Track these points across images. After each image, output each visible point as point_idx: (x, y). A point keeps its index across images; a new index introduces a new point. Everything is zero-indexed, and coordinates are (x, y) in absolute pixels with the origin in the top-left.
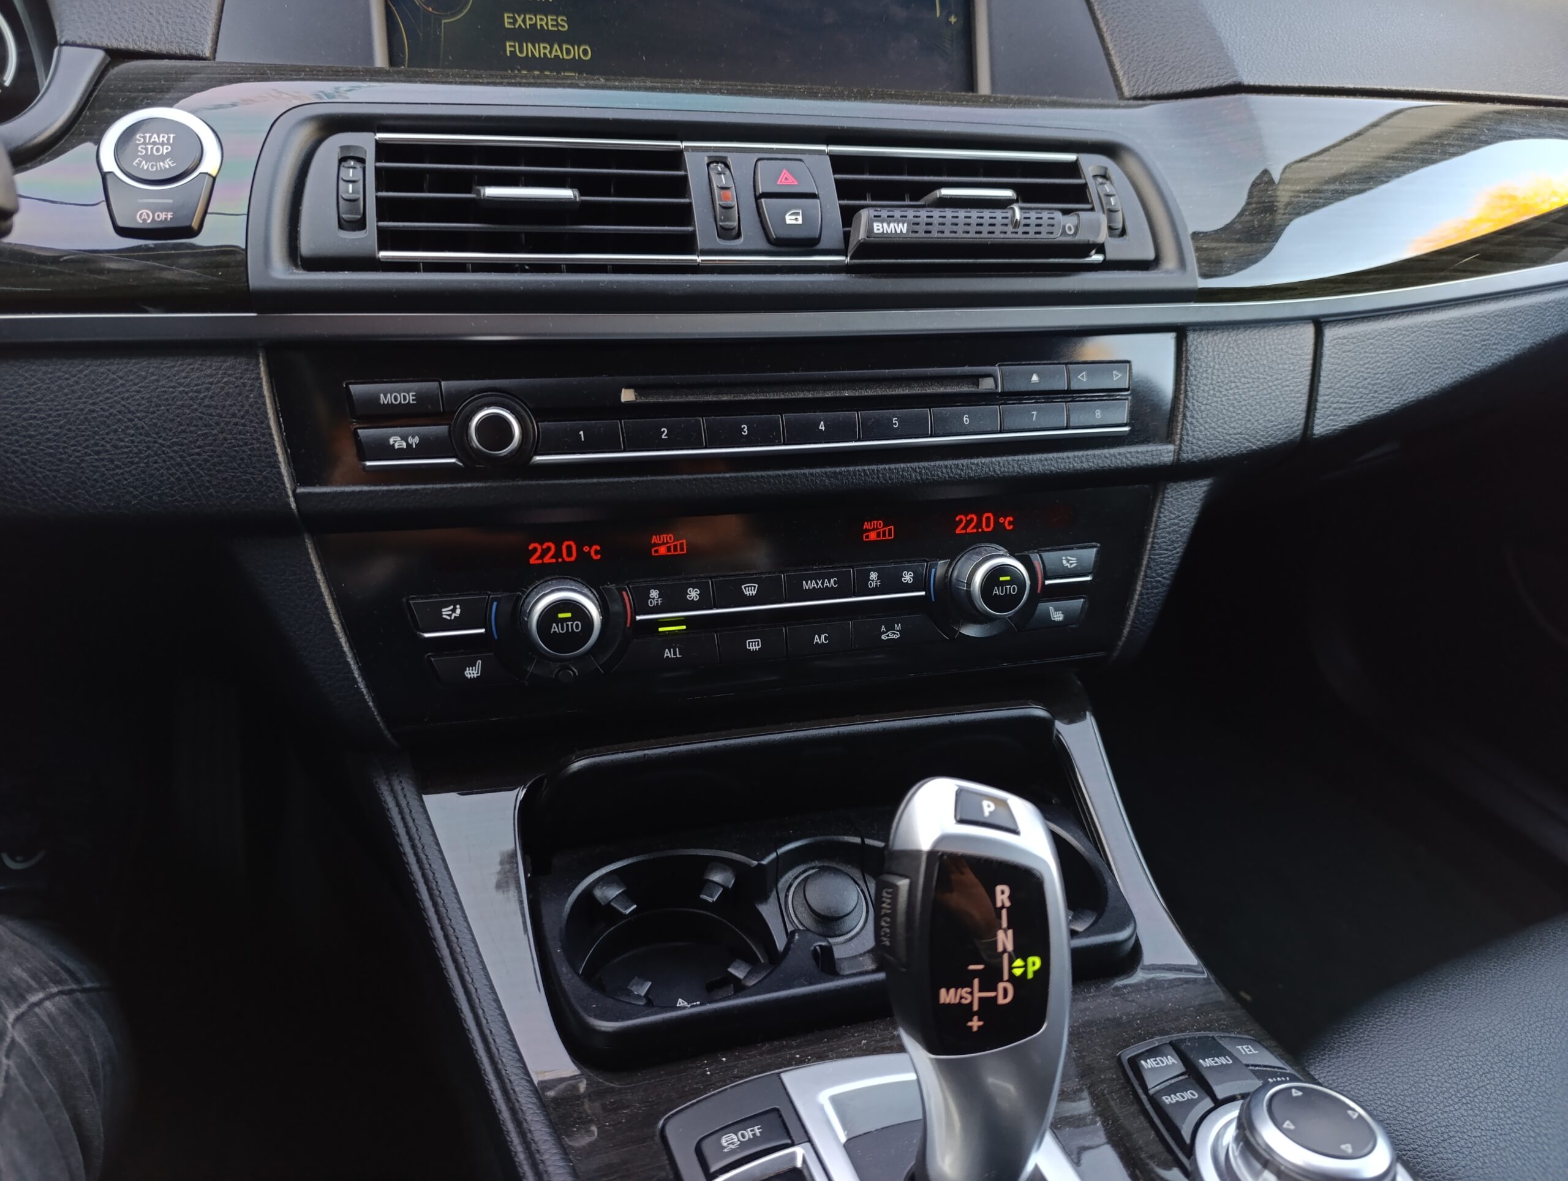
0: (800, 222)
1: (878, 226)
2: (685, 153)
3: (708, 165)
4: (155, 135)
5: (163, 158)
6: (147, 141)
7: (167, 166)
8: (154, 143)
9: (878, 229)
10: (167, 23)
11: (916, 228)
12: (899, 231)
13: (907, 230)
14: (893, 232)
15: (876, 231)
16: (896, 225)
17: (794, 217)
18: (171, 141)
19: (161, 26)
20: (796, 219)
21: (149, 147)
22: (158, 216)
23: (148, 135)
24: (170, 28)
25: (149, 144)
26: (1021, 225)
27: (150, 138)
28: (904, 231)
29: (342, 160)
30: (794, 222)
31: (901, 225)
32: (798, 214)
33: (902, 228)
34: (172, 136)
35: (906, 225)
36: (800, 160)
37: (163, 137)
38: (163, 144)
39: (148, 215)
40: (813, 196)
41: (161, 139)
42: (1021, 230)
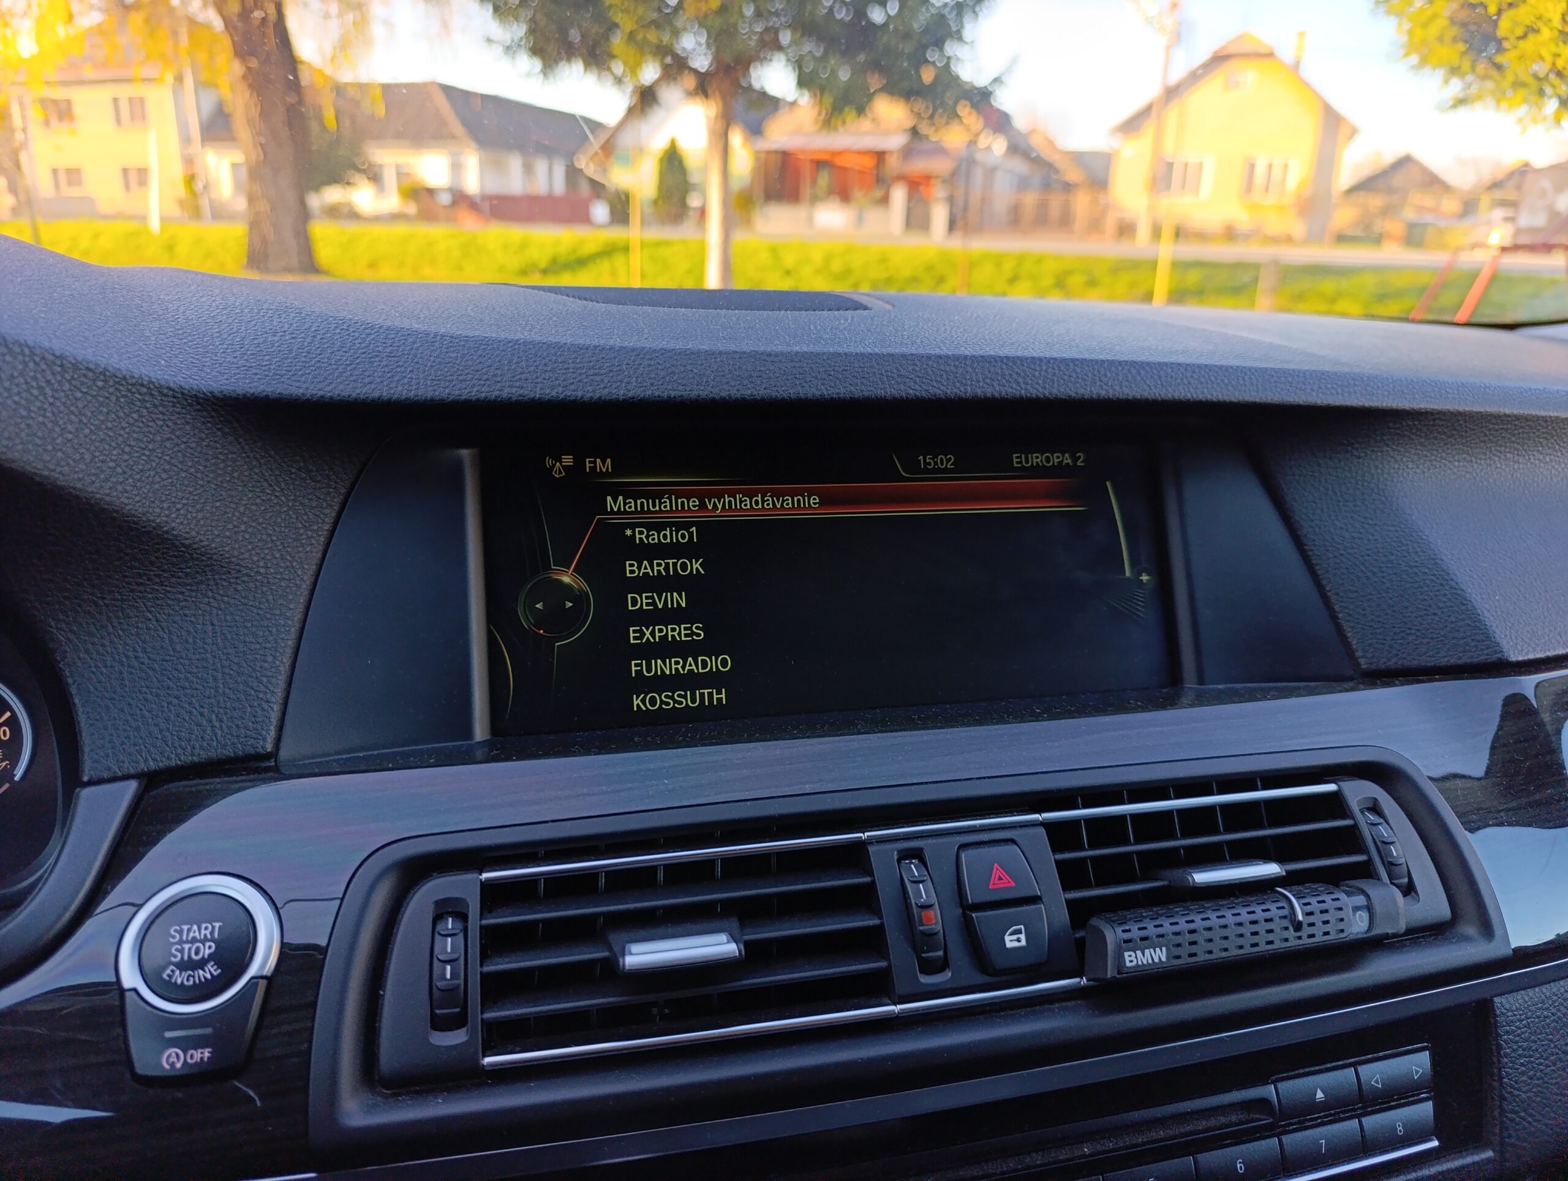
0: (1023, 943)
1: (1130, 956)
2: (871, 849)
3: (899, 861)
4: (195, 927)
5: (201, 964)
6: (184, 938)
7: (208, 976)
8: (194, 940)
9: (1131, 961)
10: (221, 721)
11: (1177, 951)
12: (1156, 960)
13: (1167, 958)
14: (1150, 961)
15: (1128, 964)
16: (1152, 950)
17: (1015, 937)
18: (216, 935)
19: (213, 727)
20: (1019, 940)
21: (187, 946)
22: (192, 1057)
23: (185, 927)
24: (224, 726)
25: (187, 942)
26: (1305, 926)
27: (189, 930)
28: (1164, 959)
29: (438, 918)
30: (1016, 944)
31: (1158, 950)
32: (1019, 932)
33: (1158, 955)
34: (217, 925)
35: (1164, 949)
36: (1012, 841)
37: (206, 928)
38: (203, 941)
39: (177, 1055)
40: (1035, 900)
41: (203, 932)
42: (1306, 931)
